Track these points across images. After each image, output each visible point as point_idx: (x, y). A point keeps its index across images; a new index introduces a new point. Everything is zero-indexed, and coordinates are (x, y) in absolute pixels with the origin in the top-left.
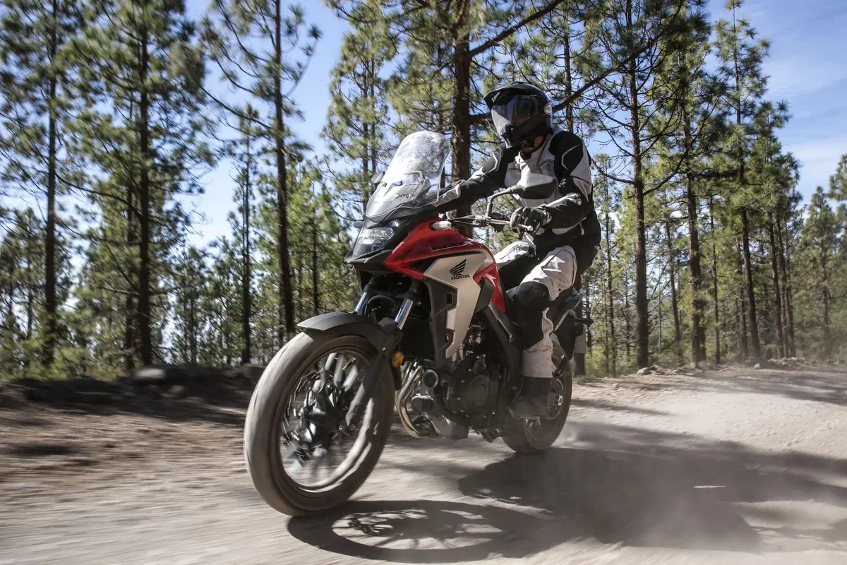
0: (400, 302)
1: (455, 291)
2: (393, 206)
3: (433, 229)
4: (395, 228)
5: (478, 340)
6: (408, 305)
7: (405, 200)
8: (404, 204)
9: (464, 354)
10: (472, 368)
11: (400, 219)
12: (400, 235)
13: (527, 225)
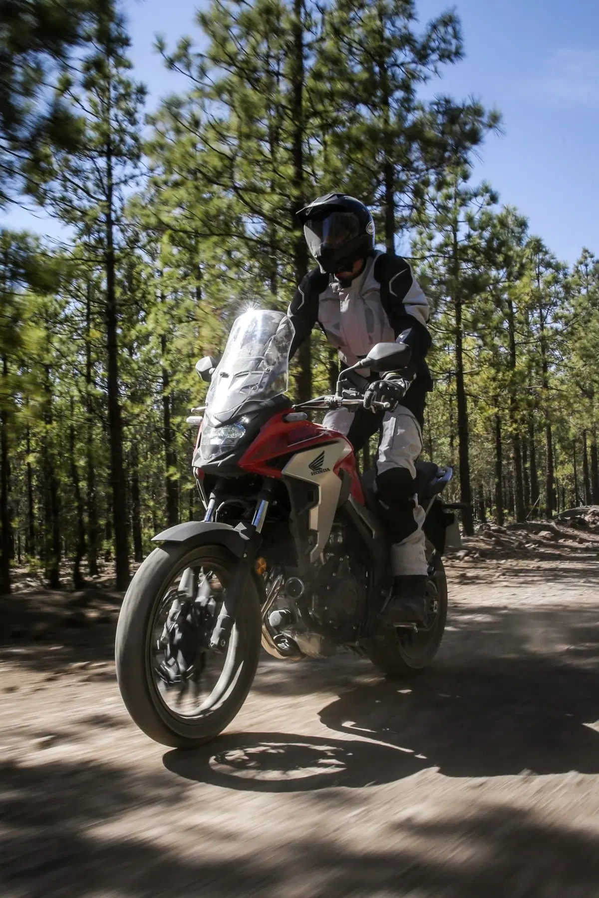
0: (254, 505)
1: (316, 487)
2: (240, 401)
3: (286, 422)
4: (244, 425)
5: (340, 540)
6: (264, 505)
7: (252, 392)
8: (253, 397)
9: (324, 557)
10: (336, 572)
11: (248, 414)
12: (253, 432)
13: (383, 402)
